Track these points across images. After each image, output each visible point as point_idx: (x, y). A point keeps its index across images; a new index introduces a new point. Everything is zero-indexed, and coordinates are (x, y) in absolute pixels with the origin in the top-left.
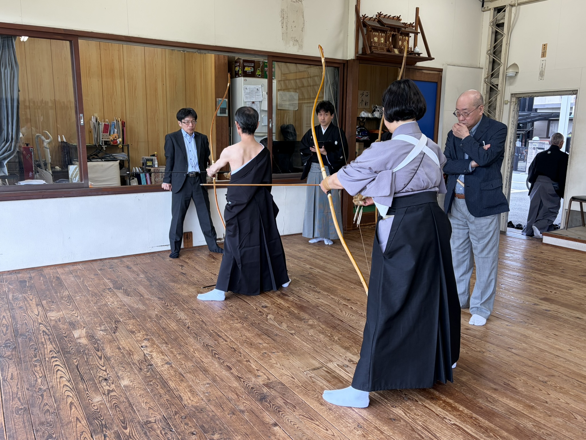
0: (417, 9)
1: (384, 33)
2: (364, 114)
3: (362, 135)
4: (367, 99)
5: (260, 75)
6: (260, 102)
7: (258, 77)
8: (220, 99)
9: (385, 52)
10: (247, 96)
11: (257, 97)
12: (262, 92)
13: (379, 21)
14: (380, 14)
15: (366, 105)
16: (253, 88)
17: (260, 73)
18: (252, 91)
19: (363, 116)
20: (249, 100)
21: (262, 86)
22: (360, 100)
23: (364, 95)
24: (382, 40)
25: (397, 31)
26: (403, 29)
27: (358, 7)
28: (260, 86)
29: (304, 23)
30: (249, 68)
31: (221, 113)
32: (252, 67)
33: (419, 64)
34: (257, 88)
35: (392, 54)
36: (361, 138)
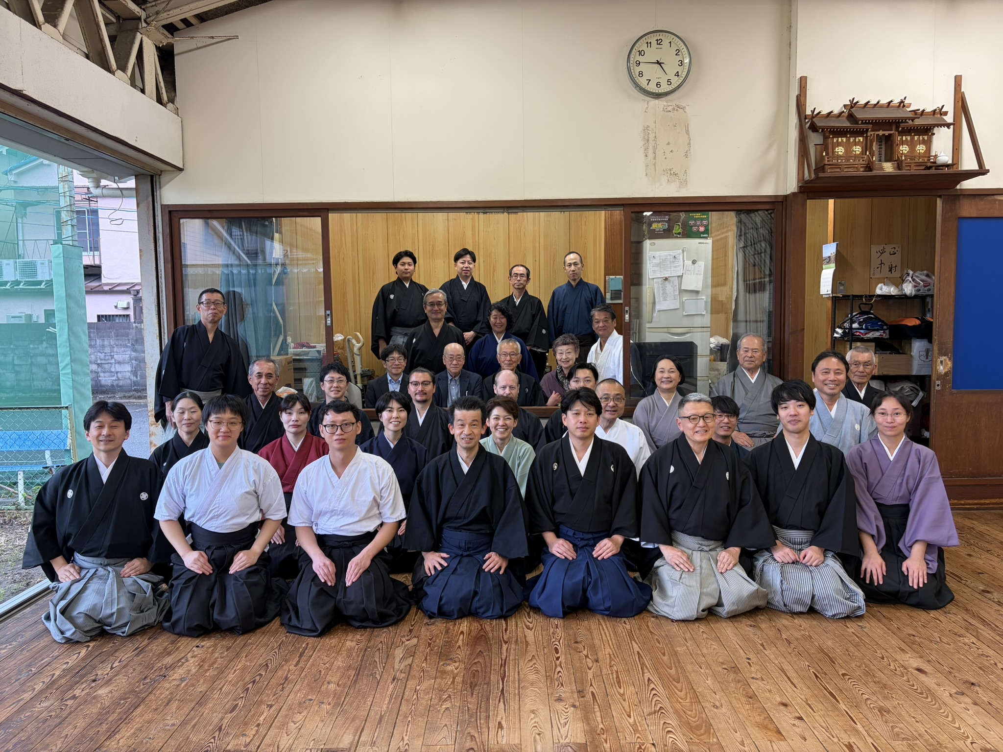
0: (958, 80)
1: (863, 137)
2: (881, 289)
3: (867, 329)
4: (896, 260)
5: (679, 234)
6: (678, 276)
7: (677, 237)
8: (611, 277)
9: (861, 172)
10: (655, 269)
11: (673, 269)
12: (684, 261)
13: (851, 117)
14: (853, 104)
15: (890, 270)
16: (666, 256)
17: (680, 230)
18: (665, 260)
19: (878, 292)
20: (658, 275)
21: (683, 251)
22: (875, 262)
23: (887, 253)
24: (858, 149)
25: (894, 127)
26: (910, 122)
27: (802, 99)
28: (680, 251)
29: (689, 144)
30: (660, 224)
31: (612, 299)
32: (666, 221)
33: (968, 184)
34: (674, 254)
35: (875, 173)
36: (866, 334)
